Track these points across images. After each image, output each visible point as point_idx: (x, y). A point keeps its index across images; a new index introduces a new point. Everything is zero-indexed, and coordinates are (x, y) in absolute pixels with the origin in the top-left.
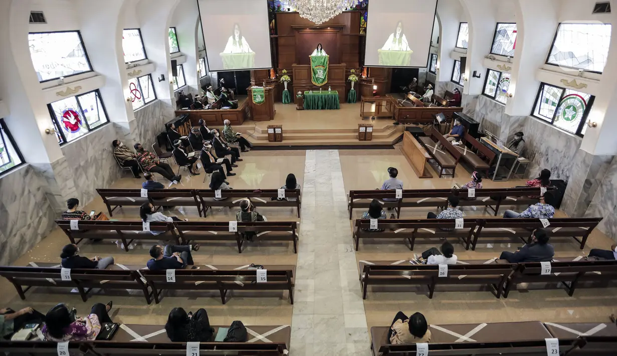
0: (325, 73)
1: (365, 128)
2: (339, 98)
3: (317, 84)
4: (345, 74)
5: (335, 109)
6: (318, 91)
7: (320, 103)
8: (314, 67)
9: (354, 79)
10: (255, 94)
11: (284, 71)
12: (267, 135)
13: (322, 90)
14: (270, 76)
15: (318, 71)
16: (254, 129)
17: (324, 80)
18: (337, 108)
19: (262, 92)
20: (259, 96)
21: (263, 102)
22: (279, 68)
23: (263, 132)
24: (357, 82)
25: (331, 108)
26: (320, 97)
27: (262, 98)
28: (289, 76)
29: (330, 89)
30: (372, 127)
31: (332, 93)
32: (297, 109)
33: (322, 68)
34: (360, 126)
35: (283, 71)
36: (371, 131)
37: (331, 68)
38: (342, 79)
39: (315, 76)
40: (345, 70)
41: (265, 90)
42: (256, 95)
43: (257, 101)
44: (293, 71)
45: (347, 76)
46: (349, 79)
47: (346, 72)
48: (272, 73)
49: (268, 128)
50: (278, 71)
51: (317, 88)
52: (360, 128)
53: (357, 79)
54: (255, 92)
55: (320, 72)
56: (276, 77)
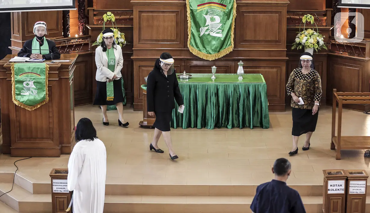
0: (229, 22)
1: (342, 182)
2: (268, 95)
3: (202, 54)
4: (284, 27)
5: (254, 127)
6: (206, 75)
7: (211, 111)
8: (195, 7)
9: (311, 40)
10: (19, 78)
11: (109, 16)
12: (48, 199)
13: (217, 72)
14: (66, 29)
15: (208, 17)
16: (11, 180)
17: (223, 44)
18: (262, 126)
19: (42, 72)
20: (31, 83)
21: (43, 100)
22: (95, 7)
23: (38, 189)
24: (321, 50)
25: (244, 125)
26: (212, 90)
27: (40, 89)
28: (121, 30)
29: (240, 70)
30: (365, 178)
31: (247, 81)
32: (142, 127)
33: (218, 9)
34: (330, 176)
35: (105, 17)
36: (363, 191)
37: (243, 9)
38: (277, 42)
39: (198, 31)
40: (285, 16)
41: (51, 69)
42: (21, 82)
43: (25, 99)
44: (135, 16)
45: (292, 33)
46: (297, 40)
47: (290, 21)
48: (73, 21)
49: (53, 177)
50: (91, 14)
51: (205, 69)
52: (330, 183)
53: (322, 43)
54: (21, 71)
55: (212, 20)
56: (85, 31)
